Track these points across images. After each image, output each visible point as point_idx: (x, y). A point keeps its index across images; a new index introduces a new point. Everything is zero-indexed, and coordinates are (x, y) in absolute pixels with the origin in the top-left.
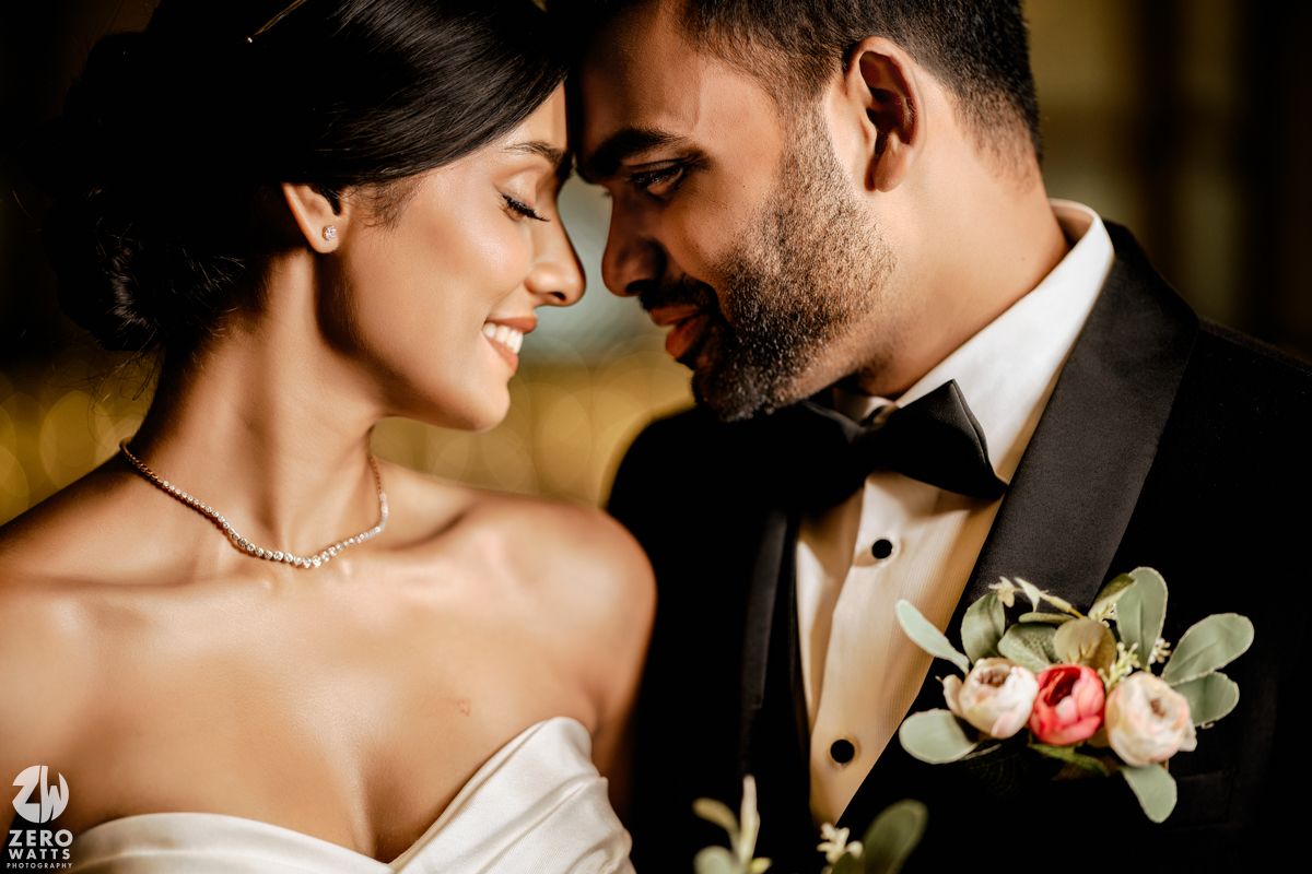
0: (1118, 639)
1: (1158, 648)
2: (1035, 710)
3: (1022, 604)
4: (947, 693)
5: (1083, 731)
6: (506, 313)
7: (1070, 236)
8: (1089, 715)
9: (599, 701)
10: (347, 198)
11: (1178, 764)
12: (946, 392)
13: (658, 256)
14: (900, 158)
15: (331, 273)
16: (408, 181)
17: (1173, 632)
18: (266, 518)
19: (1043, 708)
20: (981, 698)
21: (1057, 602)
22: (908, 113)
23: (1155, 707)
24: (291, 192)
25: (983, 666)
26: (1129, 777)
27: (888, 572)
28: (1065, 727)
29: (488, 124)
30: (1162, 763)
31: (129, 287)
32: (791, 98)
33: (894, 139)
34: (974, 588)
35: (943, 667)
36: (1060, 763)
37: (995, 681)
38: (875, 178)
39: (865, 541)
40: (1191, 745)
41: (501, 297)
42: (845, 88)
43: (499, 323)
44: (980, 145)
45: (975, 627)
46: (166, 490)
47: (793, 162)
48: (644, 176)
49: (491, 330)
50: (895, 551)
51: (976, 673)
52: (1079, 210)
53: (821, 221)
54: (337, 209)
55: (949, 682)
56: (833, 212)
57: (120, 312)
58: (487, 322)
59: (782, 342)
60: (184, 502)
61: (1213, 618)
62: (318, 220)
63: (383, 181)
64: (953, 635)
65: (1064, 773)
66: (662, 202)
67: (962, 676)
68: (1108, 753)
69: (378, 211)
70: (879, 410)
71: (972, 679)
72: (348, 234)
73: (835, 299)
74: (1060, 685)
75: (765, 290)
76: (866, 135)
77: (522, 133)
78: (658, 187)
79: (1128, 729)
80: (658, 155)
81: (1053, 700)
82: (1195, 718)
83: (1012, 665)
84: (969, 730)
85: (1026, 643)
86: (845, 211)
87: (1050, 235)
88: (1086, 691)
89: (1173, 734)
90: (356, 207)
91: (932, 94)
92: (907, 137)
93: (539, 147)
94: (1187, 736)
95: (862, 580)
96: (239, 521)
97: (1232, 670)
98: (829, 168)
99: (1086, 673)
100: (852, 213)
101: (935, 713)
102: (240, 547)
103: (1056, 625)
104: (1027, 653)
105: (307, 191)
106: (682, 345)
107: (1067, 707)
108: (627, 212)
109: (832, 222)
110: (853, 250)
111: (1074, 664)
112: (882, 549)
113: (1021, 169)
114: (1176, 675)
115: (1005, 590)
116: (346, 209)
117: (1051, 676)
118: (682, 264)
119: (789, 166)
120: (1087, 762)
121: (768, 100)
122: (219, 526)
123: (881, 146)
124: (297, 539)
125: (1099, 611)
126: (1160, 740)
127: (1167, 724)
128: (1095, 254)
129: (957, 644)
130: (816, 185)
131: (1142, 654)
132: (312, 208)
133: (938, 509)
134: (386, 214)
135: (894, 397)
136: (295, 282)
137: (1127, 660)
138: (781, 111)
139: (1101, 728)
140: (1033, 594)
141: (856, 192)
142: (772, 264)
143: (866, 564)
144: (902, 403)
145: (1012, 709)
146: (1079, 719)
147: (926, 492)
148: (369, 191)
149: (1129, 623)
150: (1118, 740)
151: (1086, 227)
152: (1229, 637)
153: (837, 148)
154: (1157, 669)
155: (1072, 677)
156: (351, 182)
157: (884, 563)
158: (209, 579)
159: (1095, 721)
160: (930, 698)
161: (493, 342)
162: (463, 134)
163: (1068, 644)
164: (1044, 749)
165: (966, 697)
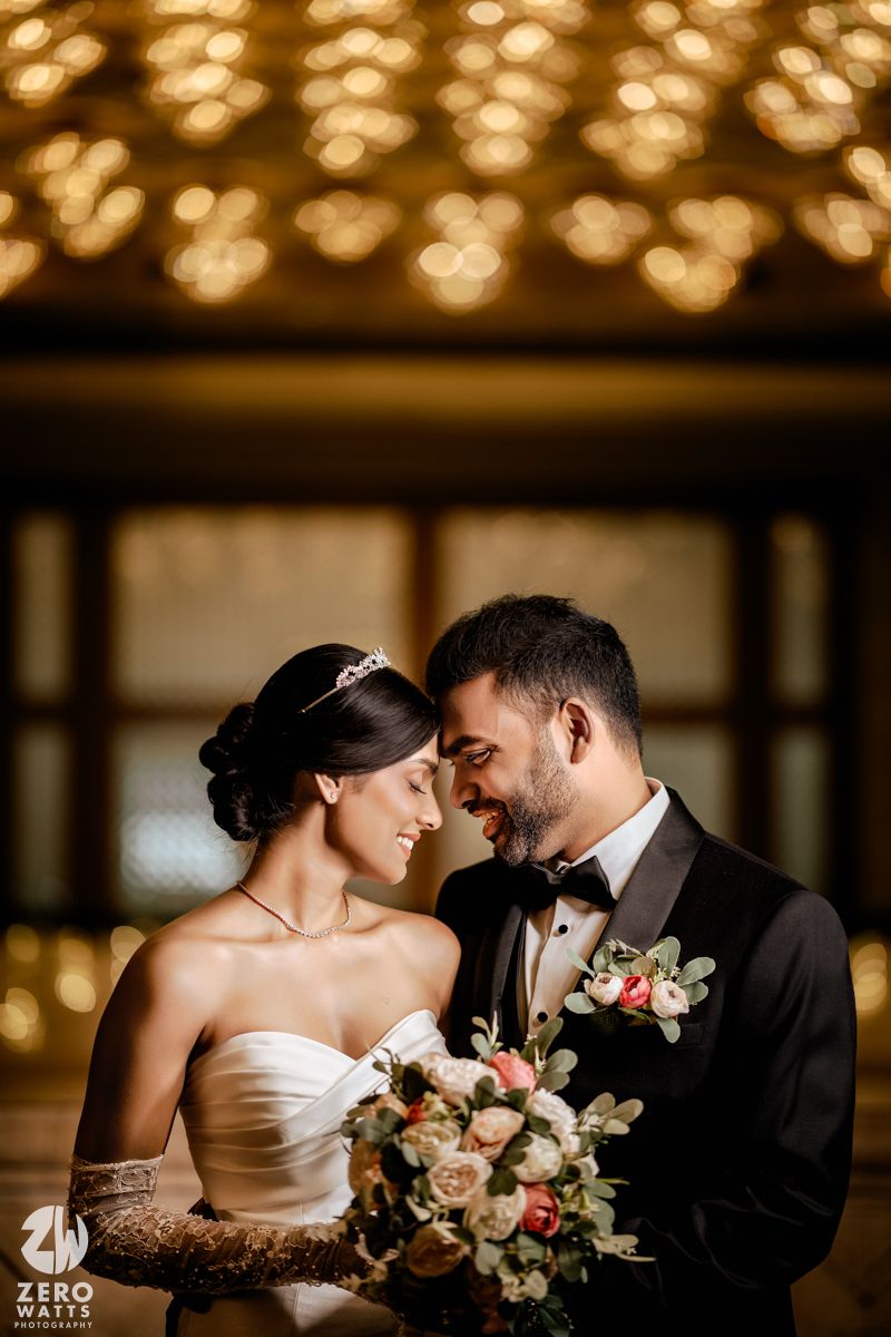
0: (658, 966)
1: (675, 971)
2: (622, 994)
3: (619, 951)
4: (586, 986)
5: (639, 1002)
6: (407, 831)
7: (652, 791)
8: (643, 995)
9: (436, 995)
10: (342, 780)
11: (681, 1018)
12: (593, 860)
13: (477, 789)
14: (585, 748)
15: (332, 812)
16: (368, 775)
17: (681, 964)
18: (298, 917)
19: (625, 994)
20: (599, 988)
21: (634, 950)
22: (587, 730)
23: (672, 994)
24: (318, 777)
25: (601, 975)
26: (661, 1024)
27: (565, 939)
28: (633, 1000)
29: (404, 751)
30: (674, 1018)
31: (246, 814)
32: (536, 723)
33: (581, 740)
34: (600, 943)
35: (585, 975)
36: (632, 1017)
37: (605, 981)
38: (574, 759)
39: (555, 927)
40: (687, 1011)
41: (405, 824)
42: (560, 719)
43: (404, 836)
44: (617, 745)
45: (599, 960)
46: (258, 903)
47: (537, 750)
48: (471, 758)
49: (400, 839)
50: (569, 930)
51: (597, 979)
52: (656, 782)
53: (549, 775)
54: (337, 785)
55: (586, 982)
56: (555, 771)
57: (240, 825)
58: (398, 835)
59: (534, 826)
60: (266, 908)
61: (699, 959)
62: (329, 789)
63: (356, 774)
64: (590, 964)
65: (634, 1023)
66: (479, 767)
67: (592, 980)
68: (650, 1013)
69: (354, 787)
70: (563, 867)
71: (596, 980)
72: (341, 797)
73: (555, 808)
74: (632, 982)
75: (528, 804)
76: (569, 739)
77: (418, 756)
78: (477, 761)
79: (660, 1002)
80: (478, 748)
81: (628, 990)
82: (689, 1000)
83: (613, 975)
84: (594, 1001)
85: (619, 967)
86: (560, 771)
87: (643, 789)
88: (643, 986)
89: (680, 1005)
90: (345, 785)
91: (597, 721)
92: (587, 740)
93: (425, 761)
94: (685, 1006)
95: (554, 942)
96: (287, 916)
97: (705, 980)
98: (553, 753)
99: (643, 979)
100: (563, 772)
101: (579, 993)
102: (289, 929)
103: (632, 960)
104: (619, 971)
105: (325, 777)
106: (492, 832)
107: (634, 992)
108: (462, 772)
109: (555, 775)
110: (563, 788)
111: (639, 975)
112: (563, 929)
113: (633, 758)
114: (682, 982)
115: (612, 945)
116: (341, 785)
117: (629, 979)
118: (487, 792)
119: (536, 751)
120: (641, 1016)
121: (527, 723)
122: (281, 920)
123: (575, 744)
124: (313, 924)
125: (650, 953)
126: (672, 1007)
127: (675, 1001)
128: (662, 801)
129: (592, 968)
130: (547, 760)
131: (668, 973)
132: (327, 784)
133: (587, 912)
134: (358, 789)
135: (571, 862)
136: (317, 816)
137: (662, 975)
138: (532, 729)
139: (648, 1001)
140: (624, 947)
141: (566, 763)
142: (530, 792)
143: (555, 935)
144: (574, 865)
145: (611, 992)
146: (639, 997)
147: (584, 904)
148: (351, 778)
149: (664, 959)
150: (655, 1006)
151: (658, 789)
152: (705, 967)
153: (556, 744)
154: (674, 979)
155: (638, 980)
156: (344, 774)
157: (564, 936)
158: (279, 939)
159: (645, 998)
160: (579, 988)
161: (400, 844)
162: (393, 755)
163: (636, 968)
164: (624, 1010)
165: (593, 988)
